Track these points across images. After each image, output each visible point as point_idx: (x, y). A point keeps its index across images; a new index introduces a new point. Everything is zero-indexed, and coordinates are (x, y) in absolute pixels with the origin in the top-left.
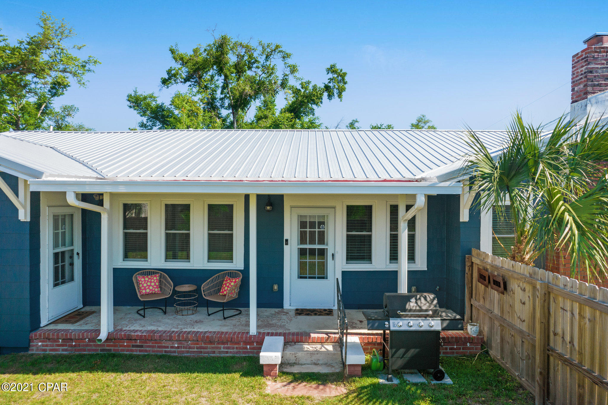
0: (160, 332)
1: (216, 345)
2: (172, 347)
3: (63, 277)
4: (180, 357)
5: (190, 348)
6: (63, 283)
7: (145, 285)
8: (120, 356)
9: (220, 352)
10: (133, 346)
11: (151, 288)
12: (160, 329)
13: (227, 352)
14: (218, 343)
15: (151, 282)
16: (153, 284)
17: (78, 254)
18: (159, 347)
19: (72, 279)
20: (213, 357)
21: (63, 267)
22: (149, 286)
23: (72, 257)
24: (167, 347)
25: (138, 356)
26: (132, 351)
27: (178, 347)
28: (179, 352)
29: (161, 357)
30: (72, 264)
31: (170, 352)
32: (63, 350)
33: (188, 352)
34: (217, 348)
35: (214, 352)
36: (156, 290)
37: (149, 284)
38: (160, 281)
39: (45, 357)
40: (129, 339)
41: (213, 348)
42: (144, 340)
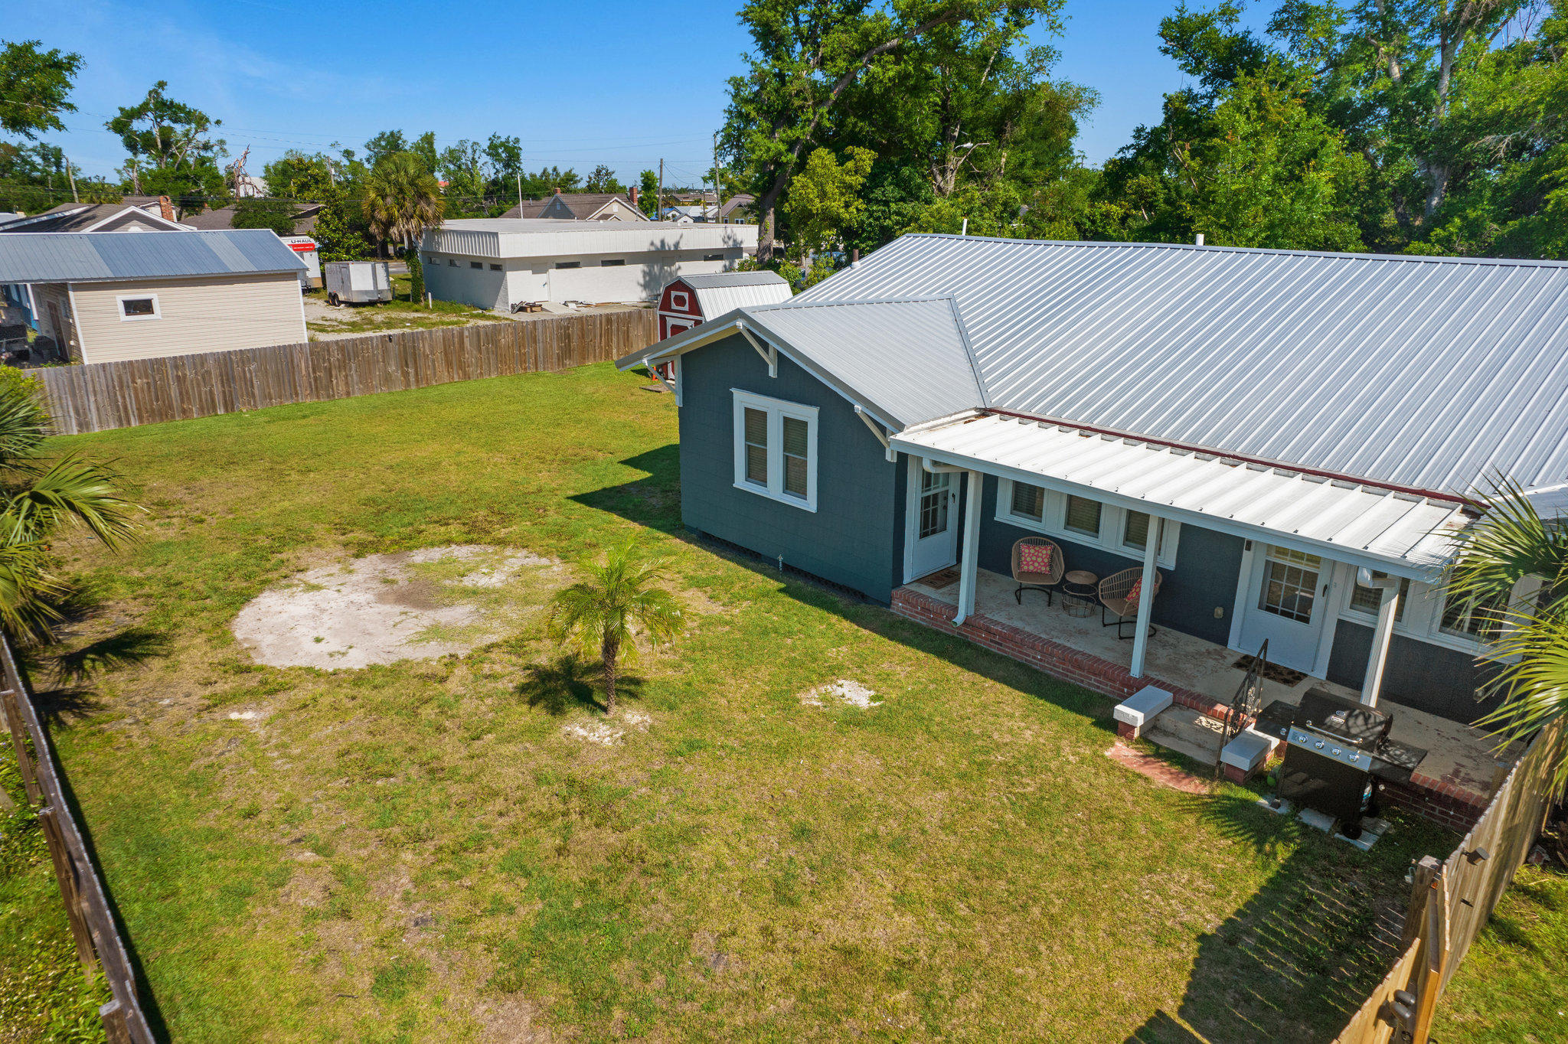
0: (1025, 633)
1: (1085, 673)
2: (1034, 658)
3: (934, 523)
4: (1041, 673)
5: (1054, 665)
6: (934, 532)
7: (1028, 559)
8: (977, 649)
9: (1089, 684)
10: (992, 641)
11: (1036, 564)
12: (1028, 629)
13: (1098, 687)
14: (1089, 672)
15: (1037, 556)
16: (1039, 560)
17: (954, 496)
18: (1020, 652)
19: (944, 528)
20: (1080, 687)
21: (935, 511)
22: (1034, 562)
23: (946, 498)
24: (1029, 656)
25: (995, 655)
26: (990, 646)
27: (1041, 660)
28: (1041, 666)
29: (1019, 665)
30: (945, 507)
31: (1030, 662)
32: (921, 619)
33: (1051, 670)
34: (1088, 678)
35: (1082, 681)
36: (1043, 569)
37: (1034, 558)
38: (1052, 557)
39: (903, 622)
40: (988, 631)
41: (1081, 675)
42: (1004, 637)
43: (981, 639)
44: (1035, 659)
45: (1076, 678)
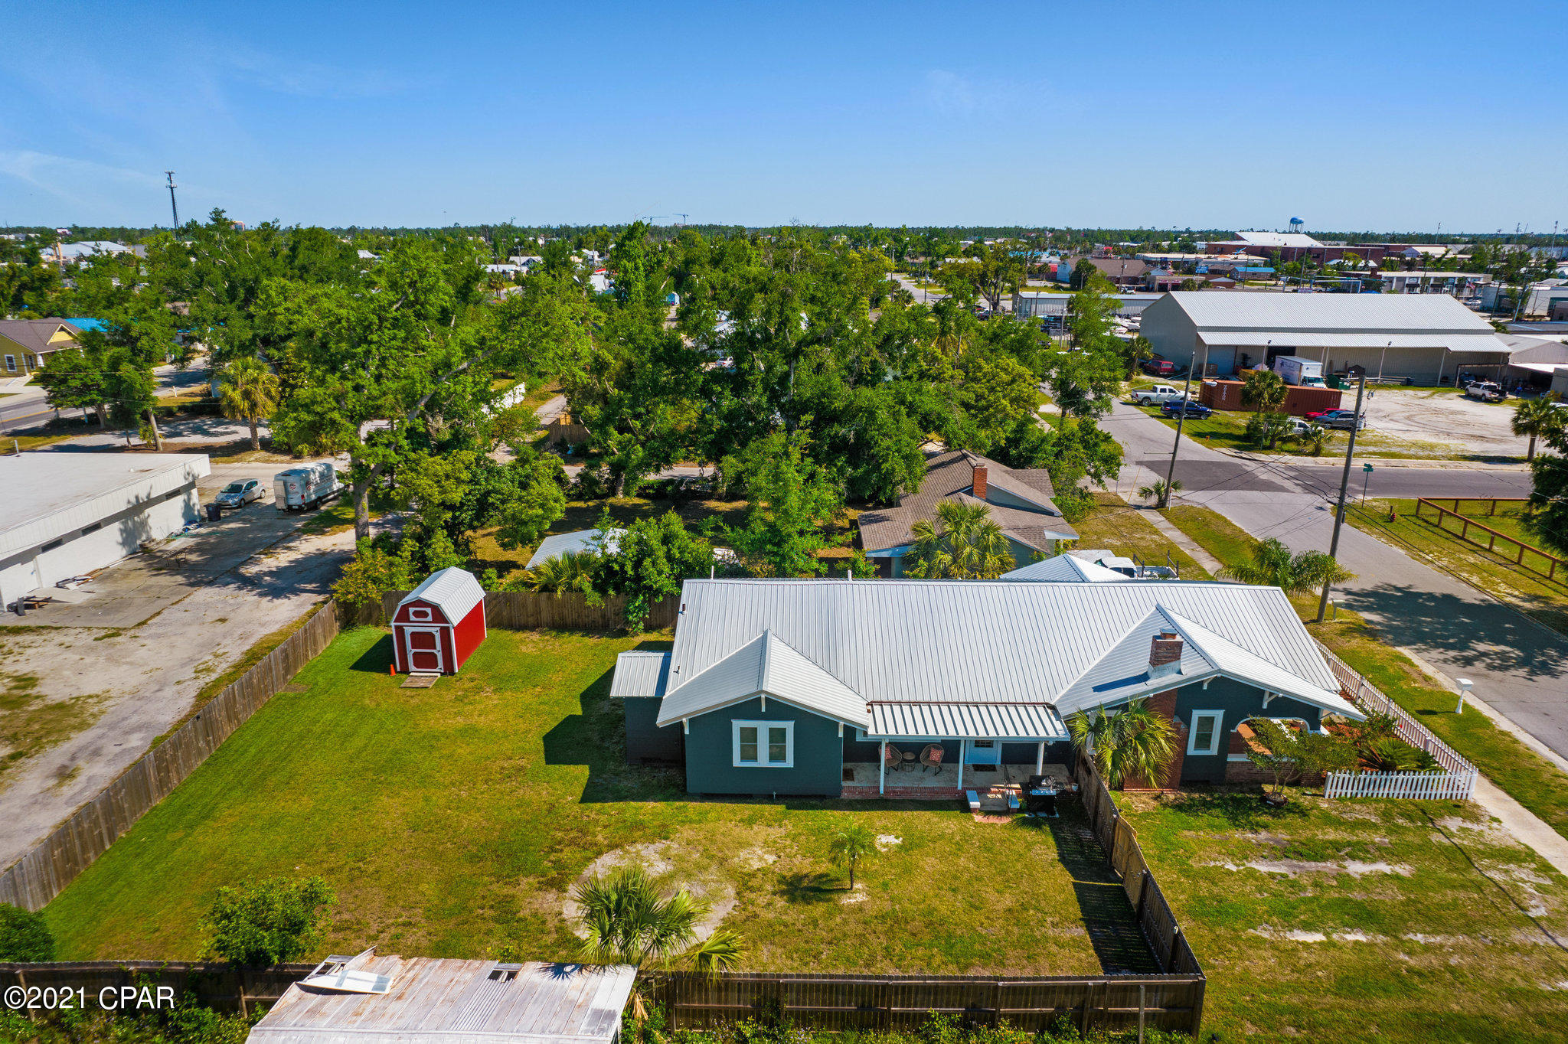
4: (921, 800)
8: (890, 800)
10: (900, 797)
12: (908, 785)
25: (899, 800)
29: (911, 801)
34: (940, 796)
39: (851, 801)
40: (897, 793)
41: (947, 797)
42: (902, 792)
43: (891, 797)
44: (918, 796)
45: (936, 797)
